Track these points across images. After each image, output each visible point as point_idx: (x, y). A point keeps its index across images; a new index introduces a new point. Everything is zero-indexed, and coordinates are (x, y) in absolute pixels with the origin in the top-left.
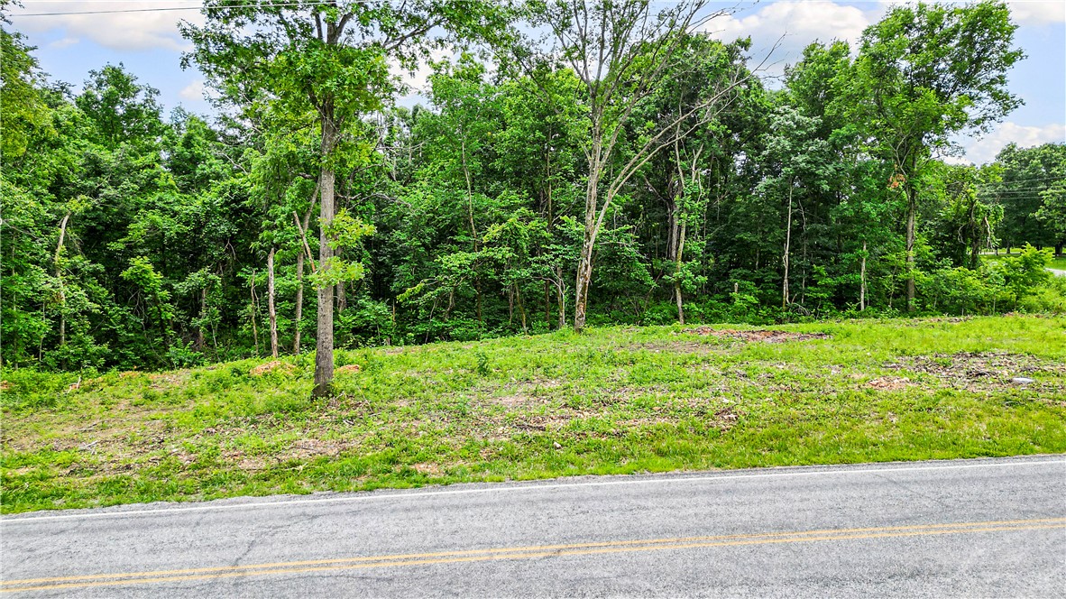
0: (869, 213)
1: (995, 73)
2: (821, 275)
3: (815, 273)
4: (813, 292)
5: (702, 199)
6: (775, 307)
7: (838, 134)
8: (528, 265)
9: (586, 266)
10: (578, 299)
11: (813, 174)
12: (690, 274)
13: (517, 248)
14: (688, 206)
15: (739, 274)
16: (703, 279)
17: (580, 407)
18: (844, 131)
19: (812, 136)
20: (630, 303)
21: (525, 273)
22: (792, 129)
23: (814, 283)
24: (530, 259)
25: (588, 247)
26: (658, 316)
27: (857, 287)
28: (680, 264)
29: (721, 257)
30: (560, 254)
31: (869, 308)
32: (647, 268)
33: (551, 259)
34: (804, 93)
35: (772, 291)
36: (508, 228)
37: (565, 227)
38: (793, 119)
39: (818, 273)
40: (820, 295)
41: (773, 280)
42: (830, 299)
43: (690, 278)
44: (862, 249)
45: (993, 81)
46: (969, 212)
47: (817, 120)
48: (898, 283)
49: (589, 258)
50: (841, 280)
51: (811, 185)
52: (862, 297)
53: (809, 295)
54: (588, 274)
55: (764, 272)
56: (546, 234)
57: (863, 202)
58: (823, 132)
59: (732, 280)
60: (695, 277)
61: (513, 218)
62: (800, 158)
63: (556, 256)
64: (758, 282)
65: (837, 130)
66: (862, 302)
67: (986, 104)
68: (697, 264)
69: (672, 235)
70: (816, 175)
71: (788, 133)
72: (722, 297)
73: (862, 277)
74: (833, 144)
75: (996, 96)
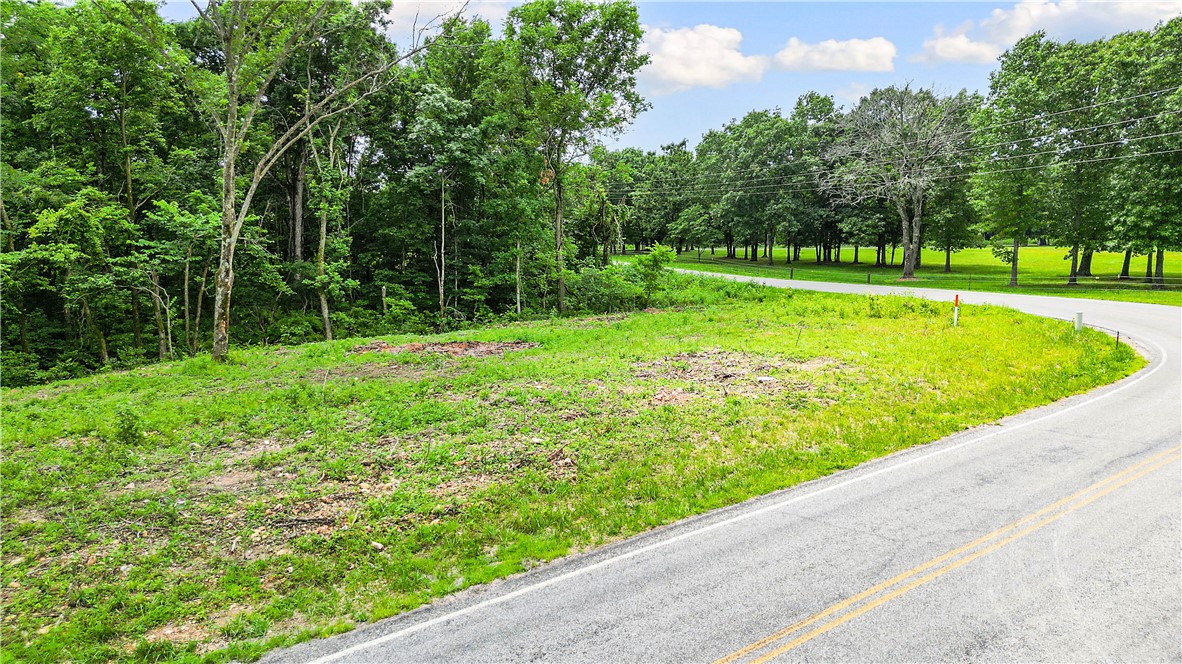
0: (524, 210)
1: (625, 75)
2: (476, 275)
3: (470, 274)
4: (469, 295)
5: (344, 186)
6: (427, 312)
7: (489, 122)
8: (105, 269)
9: (227, 271)
10: (216, 316)
11: (467, 165)
12: (338, 277)
13: (84, 244)
14: (329, 194)
15: (386, 276)
16: (352, 283)
17: (350, 477)
18: (495, 119)
19: (463, 122)
20: (249, 315)
21: (103, 280)
22: (443, 112)
23: (470, 285)
24: (111, 260)
25: (230, 244)
26: (299, 330)
27: (513, 289)
28: (323, 265)
29: (361, 255)
30: (156, 253)
31: (526, 309)
32: (279, 271)
33: (145, 261)
34: (447, 72)
35: (423, 294)
36: (69, 216)
37: (162, 216)
38: (442, 100)
39: (474, 273)
40: (477, 297)
41: (423, 282)
42: (487, 301)
43: (338, 282)
44: (516, 247)
45: (624, 82)
46: (600, 211)
47: (466, 103)
48: (550, 283)
49: (231, 260)
50: (497, 280)
51: (464, 177)
52: (518, 298)
53: (465, 298)
54: (229, 281)
55: (412, 273)
56: (127, 225)
57: (518, 198)
58: (474, 118)
59: (378, 283)
60: (343, 281)
61: (77, 202)
62: (453, 146)
63: (152, 257)
64: (408, 284)
65: (489, 118)
66: (519, 304)
67: (619, 106)
68: (345, 265)
69: (294, 229)
70: (470, 165)
71: (437, 115)
72: (366, 303)
73: (517, 276)
74: (484, 133)
75: (627, 97)
